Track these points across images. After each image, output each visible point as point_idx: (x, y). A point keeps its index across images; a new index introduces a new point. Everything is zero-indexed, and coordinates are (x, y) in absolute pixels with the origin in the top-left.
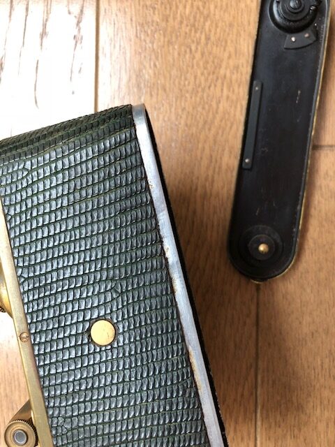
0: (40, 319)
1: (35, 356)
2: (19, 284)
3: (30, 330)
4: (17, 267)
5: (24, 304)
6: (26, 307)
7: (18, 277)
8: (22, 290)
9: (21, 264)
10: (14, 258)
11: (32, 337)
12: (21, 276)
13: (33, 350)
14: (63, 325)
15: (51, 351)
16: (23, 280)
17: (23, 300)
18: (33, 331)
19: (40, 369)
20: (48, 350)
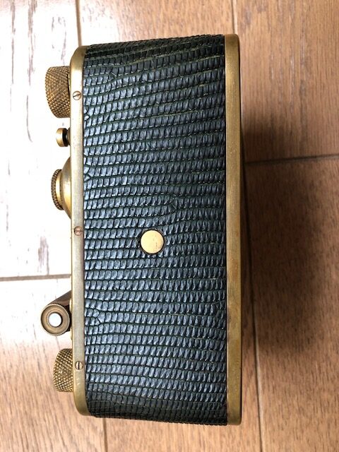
0: (97, 217)
1: (84, 250)
2: (84, 182)
3: (84, 225)
4: (85, 165)
5: (84, 200)
6: (85, 203)
7: (84, 174)
8: (85, 188)
9: (89, 163)
10: (84, 156)
11: (85, 232)
12: (87, 174)
13: (84, 244)
14: (116, 227)
15: (100, 249)
16: (88, 178)
17: (84, 197)
18: (87, 227)
19: (86, 263)
20: (98, 247)
